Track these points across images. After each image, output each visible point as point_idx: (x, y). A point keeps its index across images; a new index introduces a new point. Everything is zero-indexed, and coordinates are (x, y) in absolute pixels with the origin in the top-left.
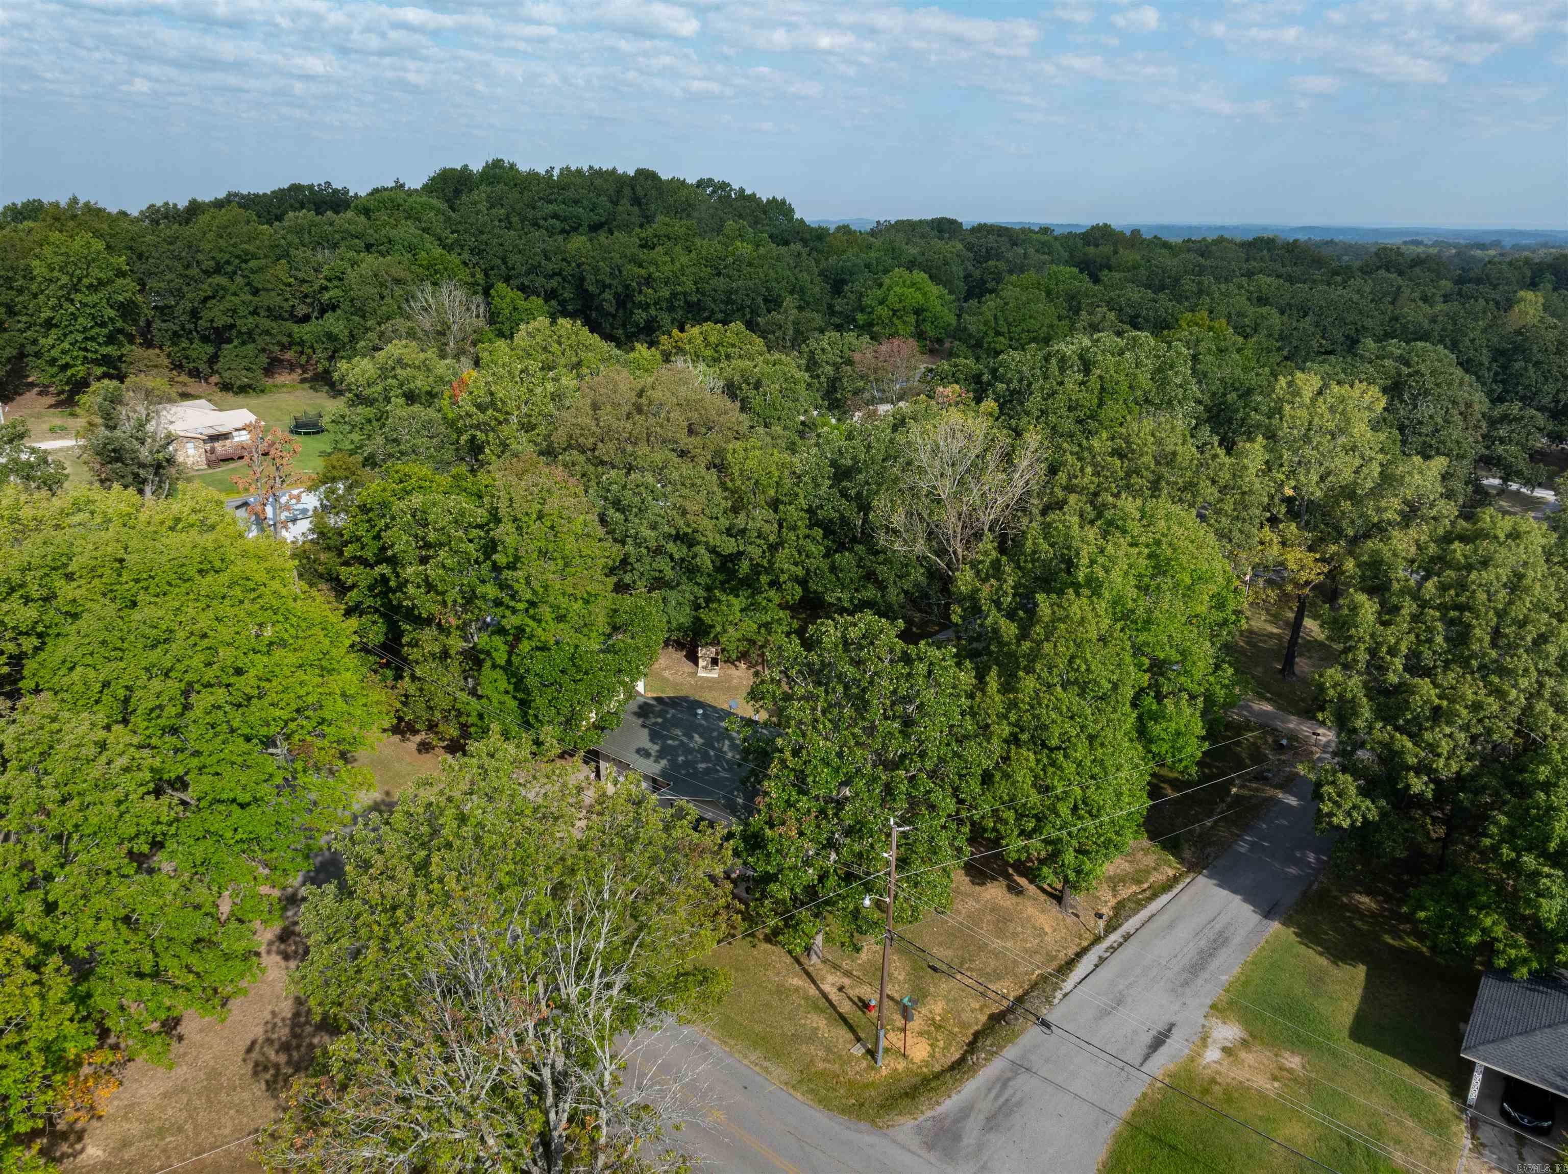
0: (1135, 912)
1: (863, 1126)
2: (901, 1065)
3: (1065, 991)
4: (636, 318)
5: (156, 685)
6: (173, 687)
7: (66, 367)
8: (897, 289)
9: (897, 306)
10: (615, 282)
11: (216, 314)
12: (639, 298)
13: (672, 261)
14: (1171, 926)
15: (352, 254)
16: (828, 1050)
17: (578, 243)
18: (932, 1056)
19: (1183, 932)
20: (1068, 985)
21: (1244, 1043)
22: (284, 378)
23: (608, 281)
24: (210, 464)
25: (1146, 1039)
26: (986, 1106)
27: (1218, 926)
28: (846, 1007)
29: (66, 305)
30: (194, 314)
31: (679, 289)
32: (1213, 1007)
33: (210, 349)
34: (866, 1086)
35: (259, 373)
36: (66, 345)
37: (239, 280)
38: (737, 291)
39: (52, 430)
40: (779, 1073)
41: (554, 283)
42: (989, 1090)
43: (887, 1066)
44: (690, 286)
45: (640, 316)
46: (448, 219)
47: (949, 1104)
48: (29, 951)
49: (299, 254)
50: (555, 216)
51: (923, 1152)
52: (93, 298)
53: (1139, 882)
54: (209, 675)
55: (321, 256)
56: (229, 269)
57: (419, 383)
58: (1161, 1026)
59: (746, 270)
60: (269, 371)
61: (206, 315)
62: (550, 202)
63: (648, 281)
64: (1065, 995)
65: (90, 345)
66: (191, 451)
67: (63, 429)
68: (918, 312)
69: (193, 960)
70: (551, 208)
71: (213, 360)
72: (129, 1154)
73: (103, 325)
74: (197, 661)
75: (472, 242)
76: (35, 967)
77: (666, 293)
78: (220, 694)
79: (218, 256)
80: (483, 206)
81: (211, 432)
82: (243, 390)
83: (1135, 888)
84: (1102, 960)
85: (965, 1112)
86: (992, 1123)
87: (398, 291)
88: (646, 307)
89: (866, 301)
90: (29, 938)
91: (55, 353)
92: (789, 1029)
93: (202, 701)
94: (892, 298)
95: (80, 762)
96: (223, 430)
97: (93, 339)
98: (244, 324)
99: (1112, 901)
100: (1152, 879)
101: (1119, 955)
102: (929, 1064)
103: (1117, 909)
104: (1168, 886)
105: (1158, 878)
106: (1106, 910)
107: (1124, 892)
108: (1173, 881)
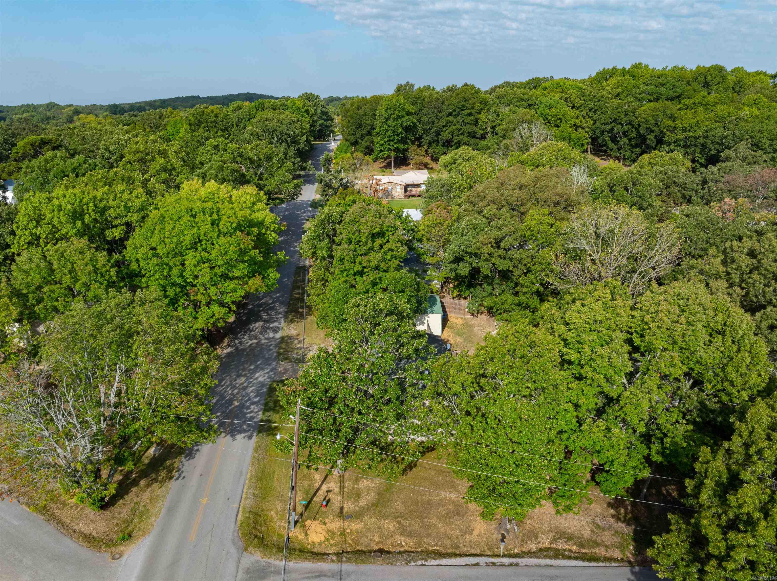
0: (548, 557)
2: (301, 537)
3: (427, 563)
7: (381, 151)
18: (320, 544)
20: (434, 562)
23: (653, 128)
24: (405, 197)
30: (438, 132)
36: (382, 142)
42: (309, 573)
43: (295, 533)
51: (241, 571)
53: (582, 546)
55: (504, 109)
56: (456, 114)
61: (443, 133)
64: (422, 565)
66: (399, 190)
73: (398, 135)
79: (451, 107)
83: (574, 548)
84: (477, 564)
88: (669, 144)
91: (378, 145)
96: (415, 183)
97: (393, 141)
98: (456, 139)
99: (546, 545)
100: (596, 550)
101: (491, 570)
102: (314, 545)
103: (541, 550)
104: (596, 559)
105: (602, 552)
106: (533, 547)
107: (561, 545)
108: (607, 559)
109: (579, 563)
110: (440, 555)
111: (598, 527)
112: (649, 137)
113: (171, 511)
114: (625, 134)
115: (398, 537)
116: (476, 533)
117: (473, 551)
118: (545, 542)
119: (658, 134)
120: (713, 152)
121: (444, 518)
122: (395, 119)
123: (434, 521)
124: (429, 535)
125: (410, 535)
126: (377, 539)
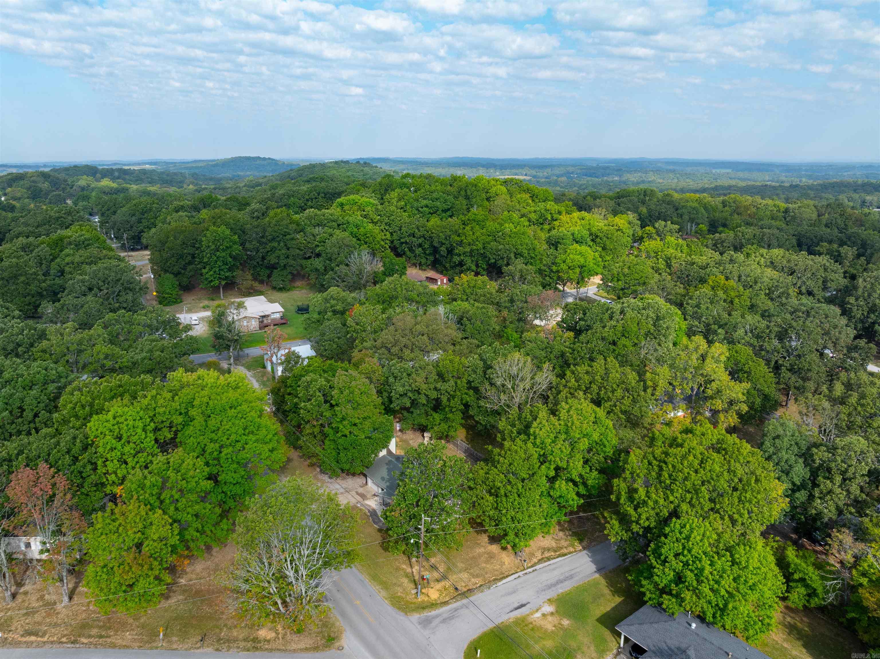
0: (545, 562)
1: (402, 613)
2: (426, 599)
3: (497, 585)
4: (454, 260)
5: (212, 445)
6: (217, 445)
7: (212, 281)
8: (571, 256)
9: (570, 264)
10: (447, 242)
11: (272, 259)
12: (457, 251)
13: (473, 234)
14: (554, 569)
15: (330, 230)
16: (404, 590)
17: (434, 221)
18: (438, 598)
19: (556, 573)
21: (552, 614)
22: (298, 283)
23: (444, 241)
24: (260, 328)
25: (516, 605)
26: (445, 616)
27: (573, 572)
28: (417, 578)
29: (213, 257)
30: (263, 258)
31: (475, 247)
32: (549, 600)
33: (268, 272)
34: (411, 603)
35: (287, 283)
36: (212, 273)
37: (282, 244)
38: (500, 250)
39: (204, 308)
40: (383, 593)
41: (420, 241)
43: (421, 598)
44: (480, 246)
45: (456, 259)
46: (377, 210)
47: (433, 613)
48: (170, 521)
49: (308, 229)
50: (427, 206)
51: (417, 625)
52: (224, 254)
53: (555, 551)
54: (228, 443)
55: (317, 230)
56: (278, 239)
57: (338, 307)
58: (524, 602)
59: (508, 239)
60: (293, 280)
61: (268, 258)
62: (424, 199)
63: (460, 244)
64: (496, 587)
65: (222, 273)
66: (253, 323)
67: (208, 307)
68: (581, 267)
69: (213, 529)
70: (425, 202)
71: (269, 276)
72: (191, 583)
73: (227, 264)
74: (224, 439)
75: (387, 220)
76: (171, 525)
77: (468, 249)
78: (231, 449)
79: (274, 234)
80: (394, 201)
81: (263, 314)
82: (281, 290)
83: (553, 553)
84: (519, 577)
85: (437, 616)
86: (444, 621)
87: (346, 250)
88: (460, 255)
89: (558, 260)
90: (170, 517)
91: (207, 276)
92: (395, 581)
93: (225, 451)
94: (568, 261)
95: (188, 470)
96: (267, 313)
97: (222, 270)
98: (282, 262)
99: (540, 557)
100: (562, 551)
101: (527, 576)
102: (435, 600)
103: (540, 560)
104: (566, 555)
105: (565, 551)
106: (535, 560)
107: (547, 555)
108: (570, 553)
109: (560, 559)
110: (496, 580)
111: (557, 540)
112: (442, 248)
113: (343, 614)
114: (420, 245)
115: (473, 580)
116: (506, 563)
117: (511, 573)
118: (539, 555)
119: (449, 246)
120: (493, 261)
121: (487, 562)
122: (223, 250)
123: (484, 565)
124: (486, 573)
125: (477, 576)
126: (464, 584)
